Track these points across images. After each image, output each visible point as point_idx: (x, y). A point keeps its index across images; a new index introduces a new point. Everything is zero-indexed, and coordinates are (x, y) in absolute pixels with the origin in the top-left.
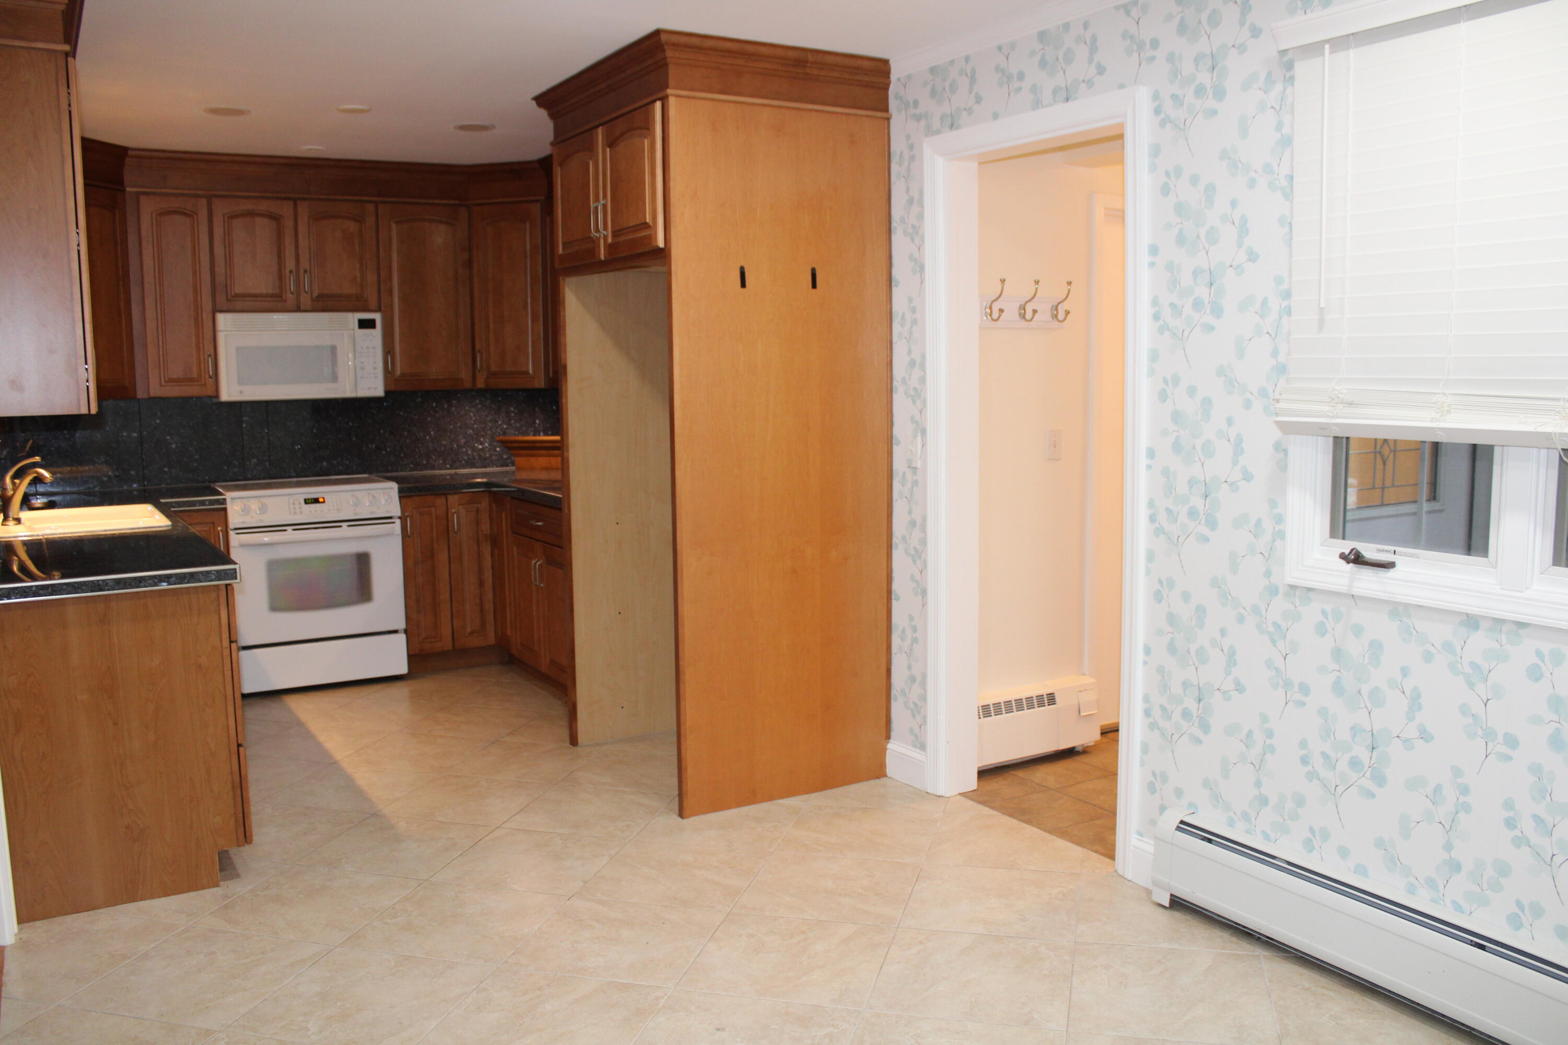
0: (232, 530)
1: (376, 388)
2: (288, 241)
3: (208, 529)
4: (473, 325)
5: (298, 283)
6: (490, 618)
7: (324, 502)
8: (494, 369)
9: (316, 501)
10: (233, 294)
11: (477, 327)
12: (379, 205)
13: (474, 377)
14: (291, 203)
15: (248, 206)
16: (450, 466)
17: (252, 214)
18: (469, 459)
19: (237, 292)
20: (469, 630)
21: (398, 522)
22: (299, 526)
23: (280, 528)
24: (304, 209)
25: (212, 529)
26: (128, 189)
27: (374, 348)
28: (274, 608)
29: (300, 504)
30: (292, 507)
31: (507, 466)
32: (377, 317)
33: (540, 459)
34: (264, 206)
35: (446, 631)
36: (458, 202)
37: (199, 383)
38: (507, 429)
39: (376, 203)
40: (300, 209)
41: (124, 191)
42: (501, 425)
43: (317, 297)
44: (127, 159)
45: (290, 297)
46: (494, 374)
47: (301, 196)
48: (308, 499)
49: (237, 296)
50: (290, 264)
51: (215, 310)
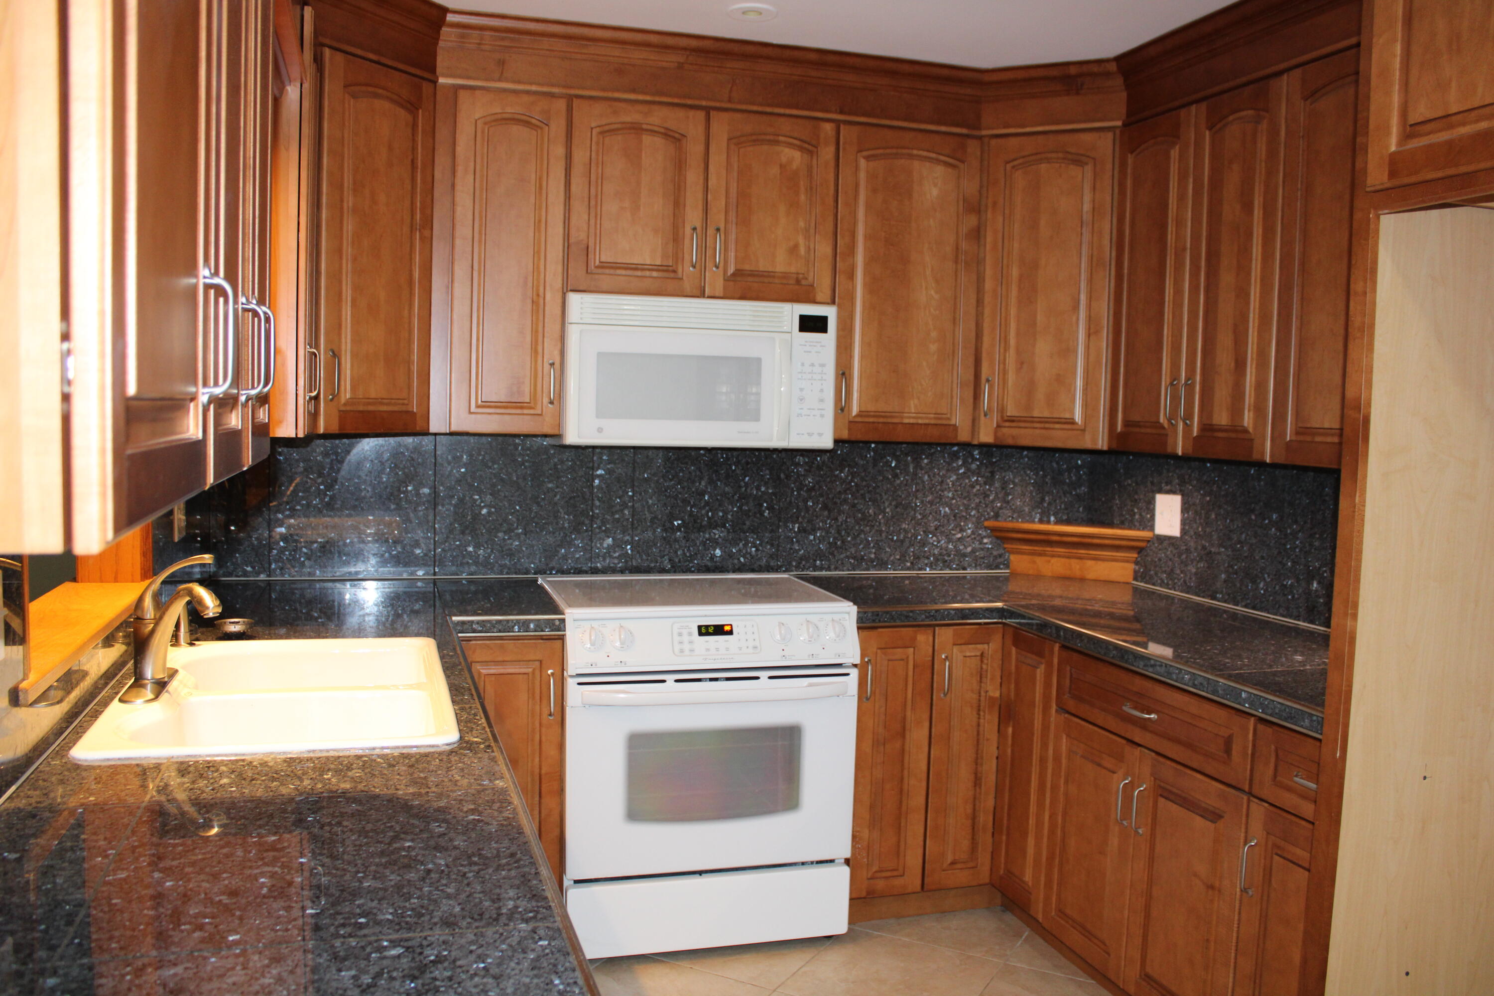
0: (572, 676)
1: (820, 435)
2: (693, 177)
3: (530, 670)
4: (979, 336)
5: (703, 249)
6: (985, 839)
7: (730, 633)
8: (1011, 411)
9: (719, 630)
10: (597, 263)
11: (986, 339)
12: (842, 127)
13: (974, 421)
14: (701, 115)
15: (632, 116)
16: (912, 563)
17: (637, 129)
18: (941, 554)
19: (603, 259)
20: (950, 859)
21: (854, 673)
22: (688, 676)
23: (654, 677)
24: (721, 126)
25: (537, 673)
26: (442, 80)
27: (823, 365)
28: (634, 814)
29: (690, 634)
30: (677, 638)
31: (997, 567)
32: (830, 312)
33: (1054, 560)
34: (658, 117)
35: (913, 860)
36: (964, 131)
37: (532, 412)
38: (1001, 508)
39: (838, 123)
40: (715, 126)
41: (435, 82)
42: (993, 501)
43: (734, 275)
44: (445, 29)
45: (687, 270)
46: (1011, 420)
47: (718, 105)
48: (707, 627)
49: (603, 266)
50: (693, 217)
51: (569, 287)
